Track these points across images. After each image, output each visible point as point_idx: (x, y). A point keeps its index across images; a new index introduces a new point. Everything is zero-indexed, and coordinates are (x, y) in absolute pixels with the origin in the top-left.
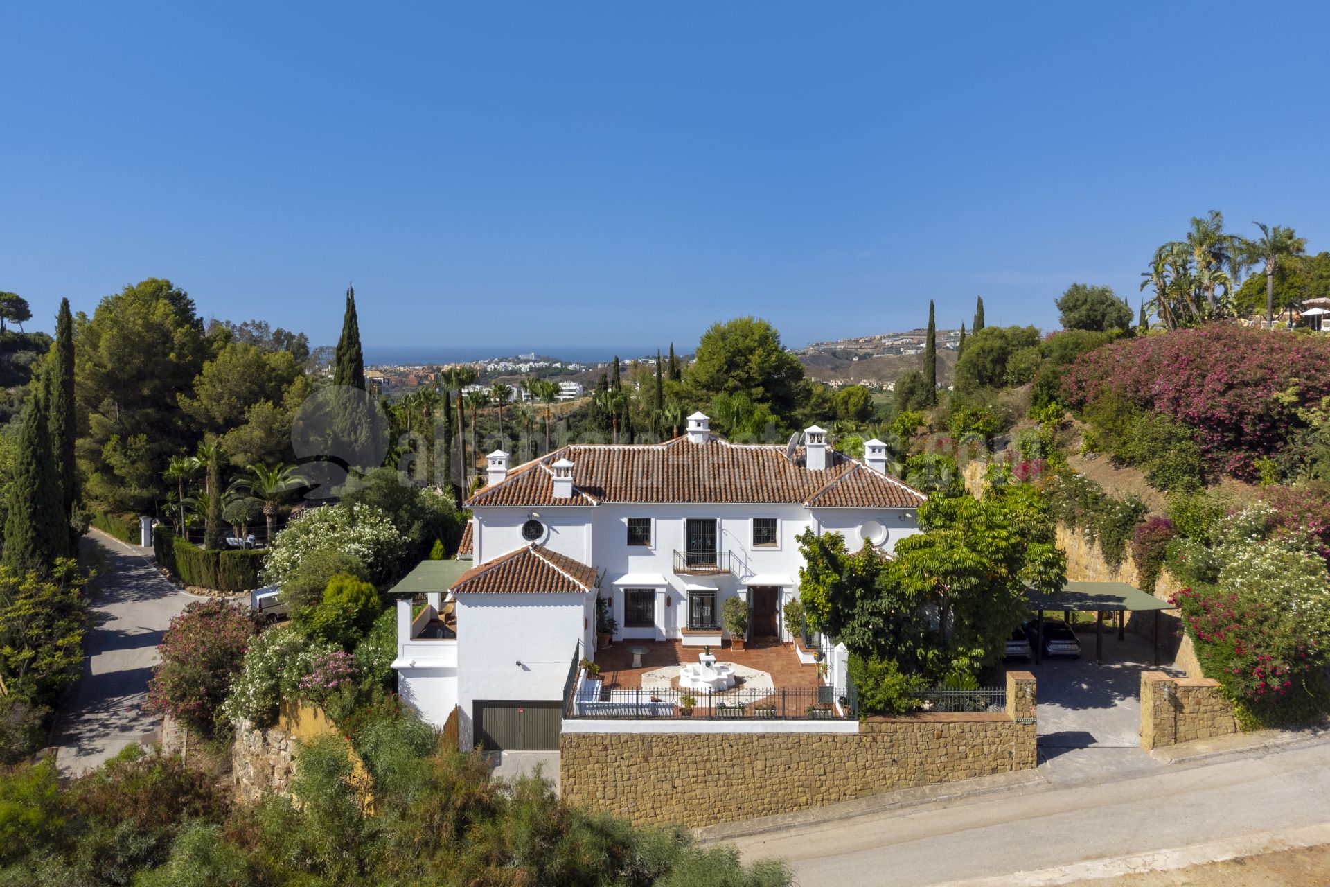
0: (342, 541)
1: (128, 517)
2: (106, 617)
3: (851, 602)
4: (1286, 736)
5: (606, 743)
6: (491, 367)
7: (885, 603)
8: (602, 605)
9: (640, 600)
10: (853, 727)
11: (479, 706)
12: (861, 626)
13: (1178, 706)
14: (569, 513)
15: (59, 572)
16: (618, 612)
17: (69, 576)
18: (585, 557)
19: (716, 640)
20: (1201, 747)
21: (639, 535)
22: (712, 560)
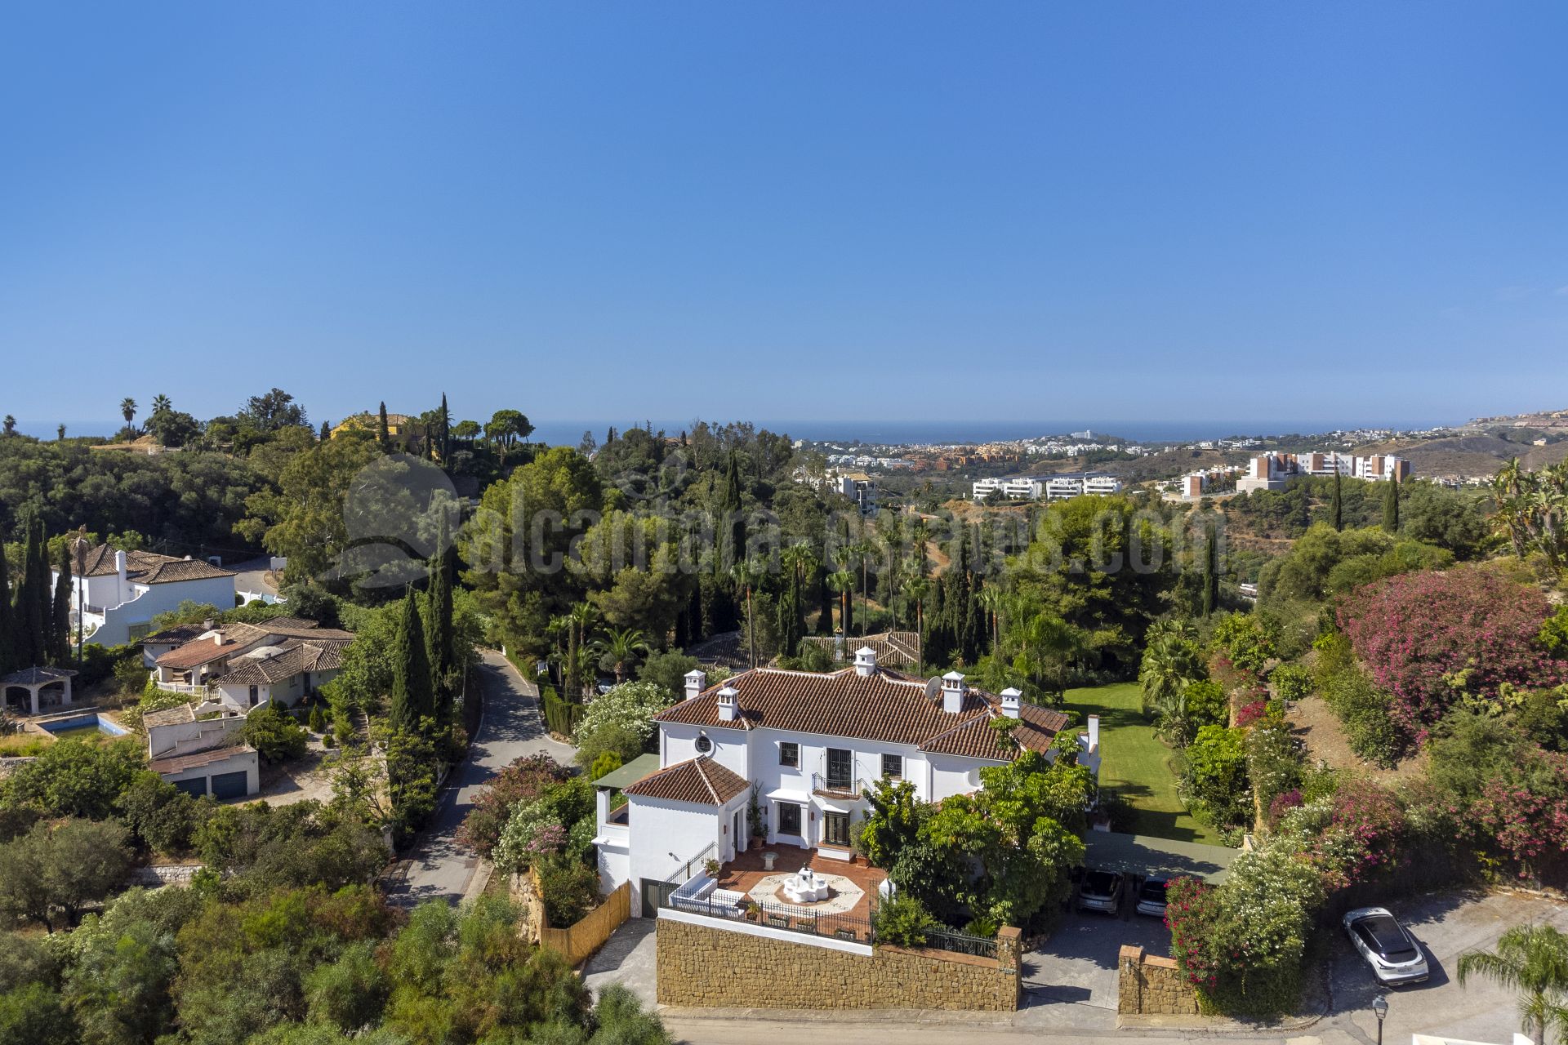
0: (629, 717)
1: (530, 658)
2: (484, 754)
3: (897, 846)
4: (1231, 1025)
5: (689, 931)
6: (1032, 449)
7: (922, 851)
8: (755, 811)
9: (790, 814)
10: (867, 950)
11: (645, 883)
12: (905, 868)
13: (1142, 981)
14: (731, 733)
15: (423, 727)
16: (773, 820)
17: (430, 729)
18: (742, 771)
19: (845, 856)
20: (1156, 1021)
21: (789, 757)
22: (848, 786)
